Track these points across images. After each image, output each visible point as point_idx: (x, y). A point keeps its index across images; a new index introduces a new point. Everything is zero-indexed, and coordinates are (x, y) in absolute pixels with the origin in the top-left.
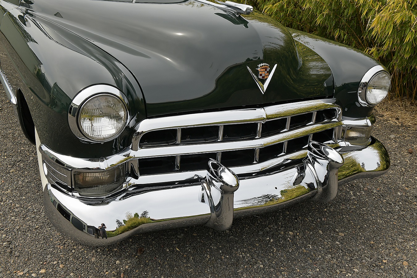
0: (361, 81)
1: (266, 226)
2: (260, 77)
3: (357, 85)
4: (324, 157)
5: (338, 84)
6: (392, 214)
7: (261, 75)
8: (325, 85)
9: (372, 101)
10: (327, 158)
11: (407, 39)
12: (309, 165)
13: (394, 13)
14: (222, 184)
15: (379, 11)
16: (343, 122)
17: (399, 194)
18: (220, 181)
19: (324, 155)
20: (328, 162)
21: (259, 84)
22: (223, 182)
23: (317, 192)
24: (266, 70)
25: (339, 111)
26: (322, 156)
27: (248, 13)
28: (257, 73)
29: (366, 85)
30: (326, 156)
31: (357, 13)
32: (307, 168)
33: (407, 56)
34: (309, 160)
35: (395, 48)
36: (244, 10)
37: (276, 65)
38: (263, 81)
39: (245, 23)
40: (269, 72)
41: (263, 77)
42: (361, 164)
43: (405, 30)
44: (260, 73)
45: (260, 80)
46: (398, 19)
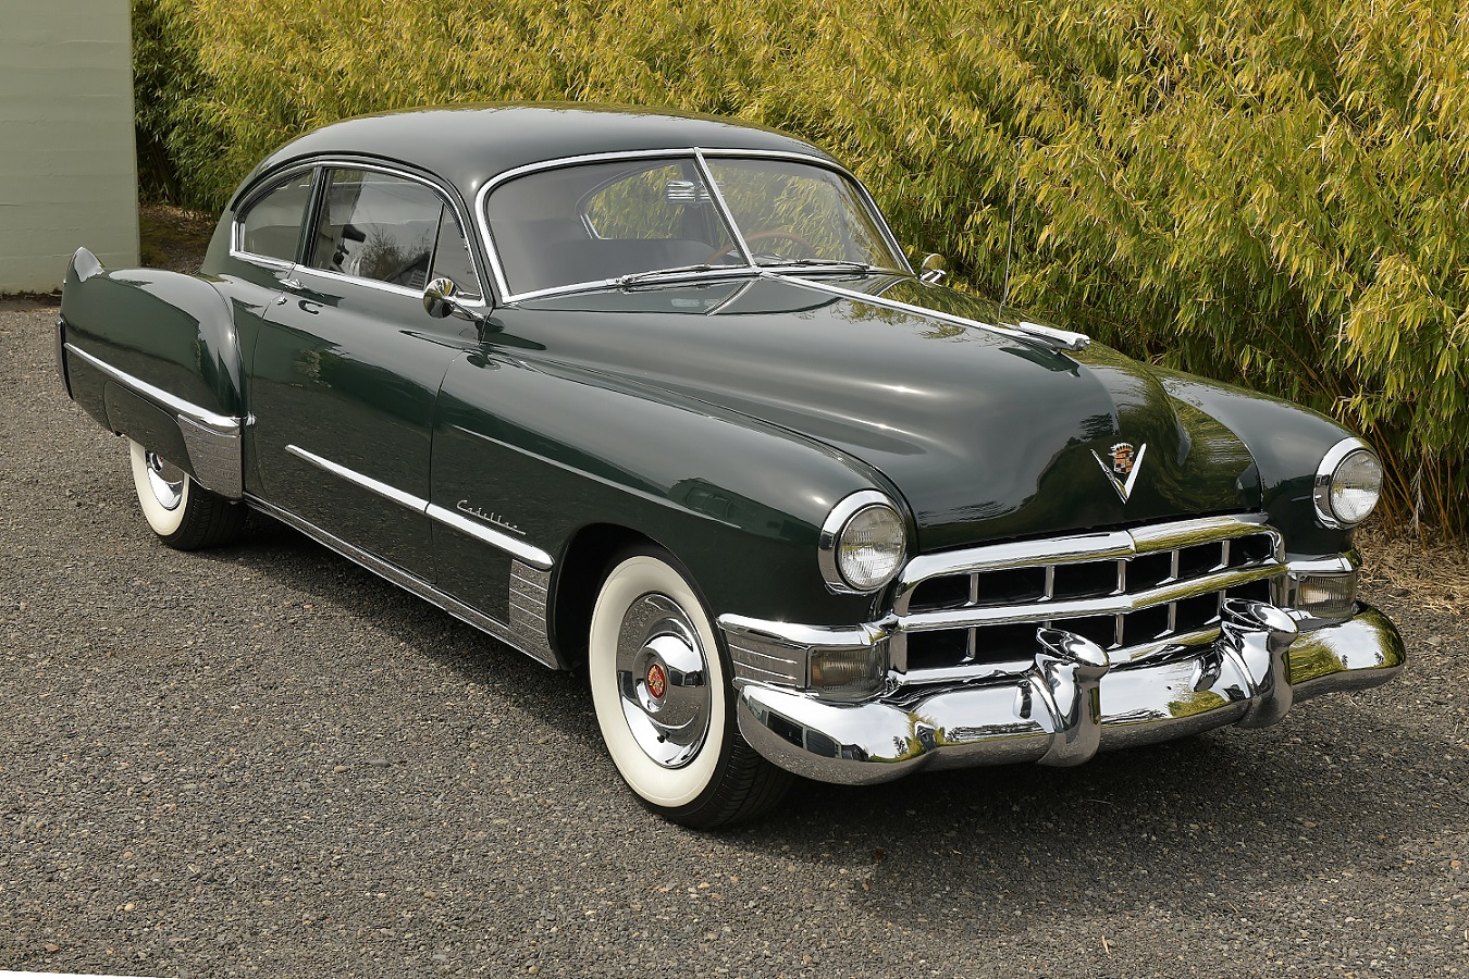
0: (1318, 473)
1: (1133, 817)
2: (1118, 470)
3: (1310, 482)
4: (1258, 627)
5: (1270, 483)
6: (1429, 791)
7: (1119, 466)
8: (1240, 486)
9: (1347, 516)
10: (1264, 627)
11: (1441, 369)
12: (1228, 649)
13: (1397, 302)
14: (1076, 665)
15: (1355, 298)
16: (1288, 566)
17: (1449, 757)
18: (1072, 661)
19: (1257, 621)
20: (1266, 634)
21: (1117, 482)
22: (1078, 661)
23: (1250, 704)
24: (1127, 456)
25: (1278, 541)
26: (1253, 626)
27: (1078, 348)
28: (1109, 462)
29: (1328, 480)
30: (1262, 623)
31: (1294, 300)
32: (1225, 657)
33: (1448, 413)
34: (1228, 640)
35: (1412, 394)
36: (1072, 342)
37: (1144, 447)
38: (1123, 477)
39: (1074, 367)
40: (1133, 460)
41: (1124, 470)
42: (1341, 659)
43: (1431, 345)
44: (1117, 462)
45: (1116, 474)
46: (1411, 316)
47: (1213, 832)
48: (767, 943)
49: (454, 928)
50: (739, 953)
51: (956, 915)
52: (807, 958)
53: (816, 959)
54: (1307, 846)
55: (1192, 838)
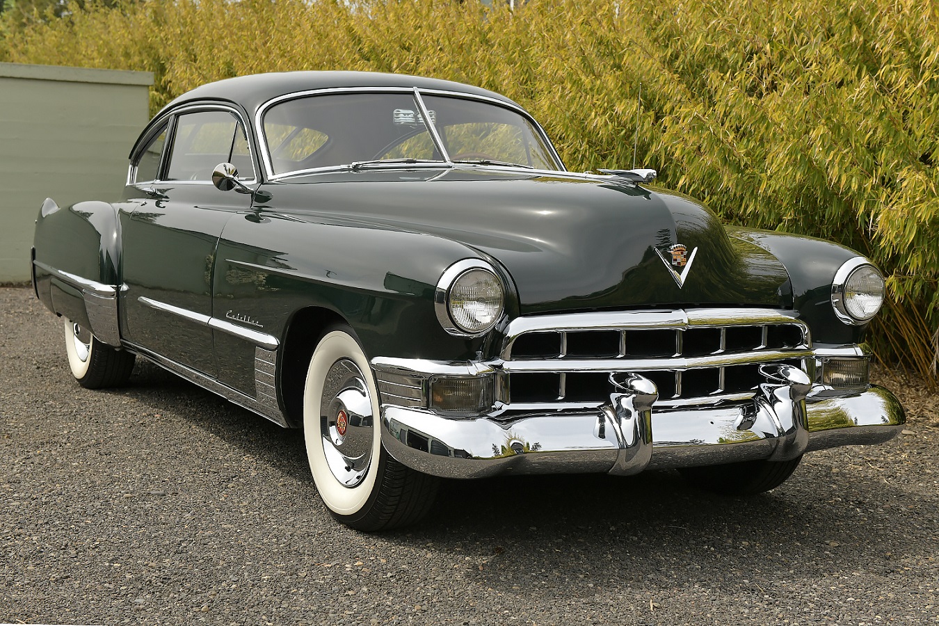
0: (834, 283)
2: (675, 263)
3: (827, 290)
4: (784, 383)
5: (799, 291)
7: (675, 260)
8: (780, 294)
10: (787, 382)
12: (766, 405)
14: (634, 395)
16: (814, 352)
18: (632, 393)
19: (782, 378)
20: (789, 387)
21: (674, 272)
22: (636, 392)
23: (778, 441)
24: (682, 253)
25: (806, 331)
26: (779, 382)
27: (649, 180)
28: (669, 257)
29: (842, 288)
30: (786, 379)
34: (765, 397)
36: (645, 176)
37: (696, 249)
38: (679, 269)
39: (647, 194)
40: (687, 257)
41: (679, 263)
44: (674, 257)
45: (675, 268)
47: (758, 547)
48: (391, 598)
49: (159, 584)
50: (367, 603)
51: (543, 586)
52: (418, 607)
53: (424, 608)
54: (830, 558)
55: (742, 549)
